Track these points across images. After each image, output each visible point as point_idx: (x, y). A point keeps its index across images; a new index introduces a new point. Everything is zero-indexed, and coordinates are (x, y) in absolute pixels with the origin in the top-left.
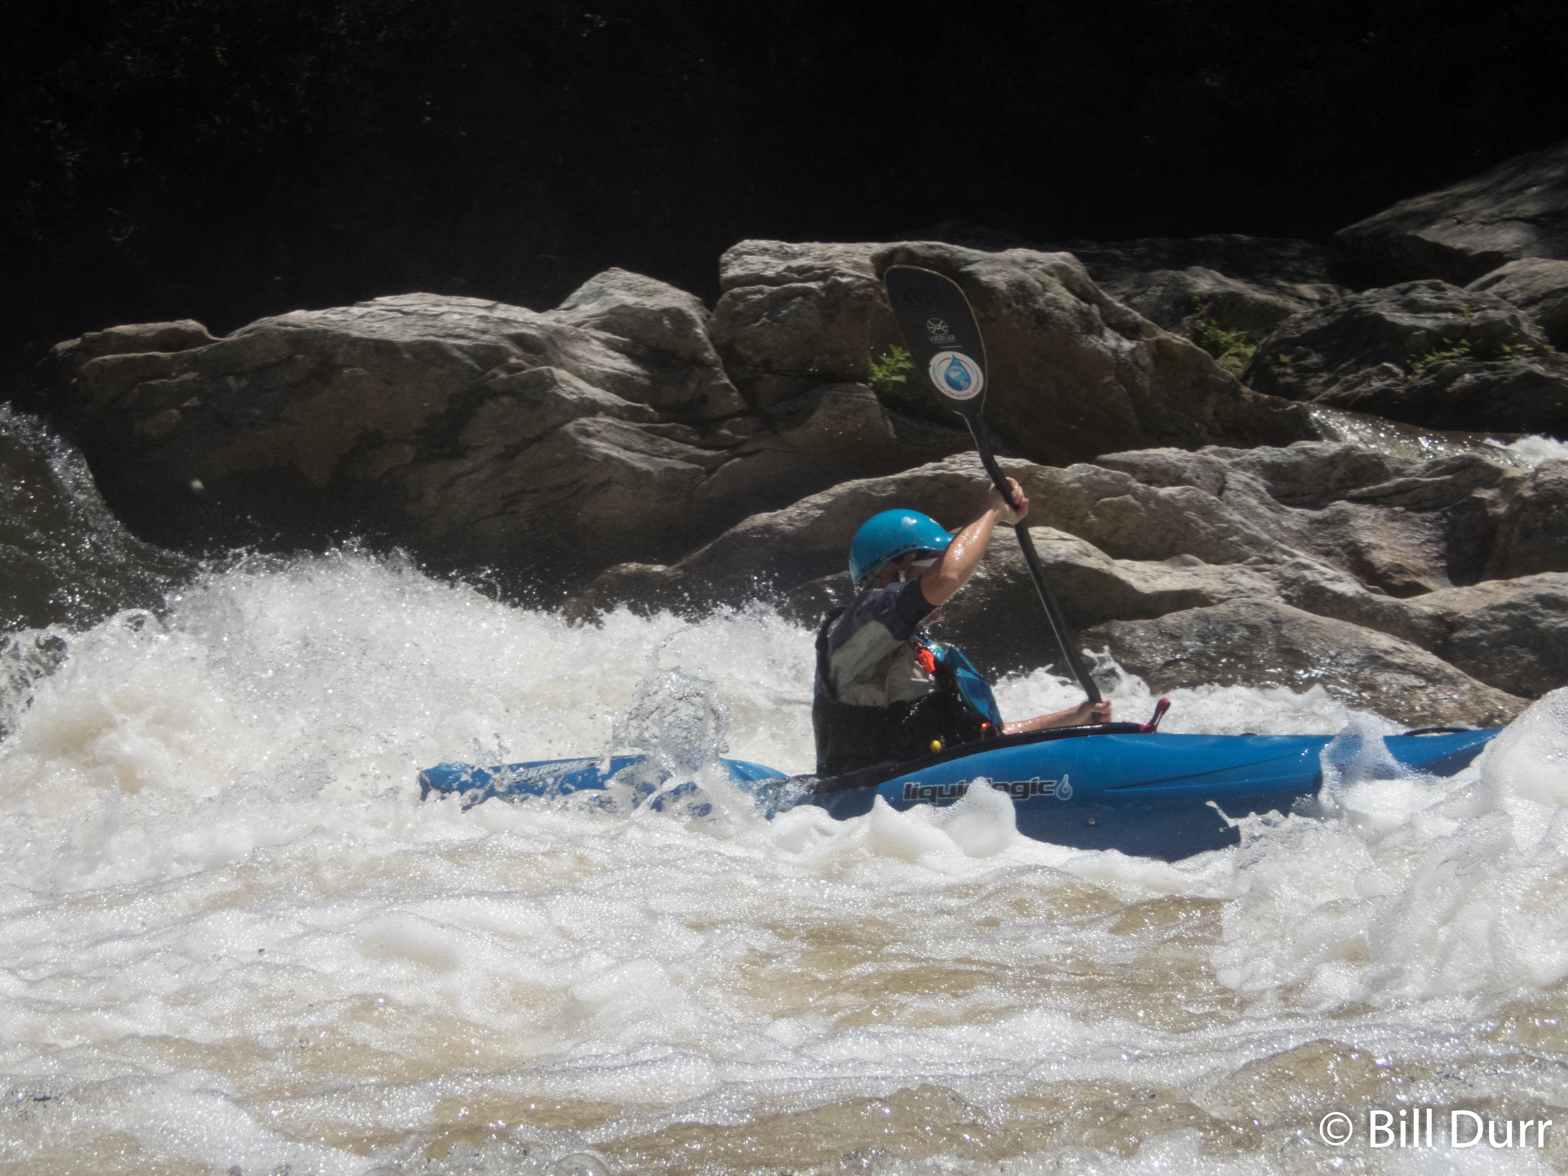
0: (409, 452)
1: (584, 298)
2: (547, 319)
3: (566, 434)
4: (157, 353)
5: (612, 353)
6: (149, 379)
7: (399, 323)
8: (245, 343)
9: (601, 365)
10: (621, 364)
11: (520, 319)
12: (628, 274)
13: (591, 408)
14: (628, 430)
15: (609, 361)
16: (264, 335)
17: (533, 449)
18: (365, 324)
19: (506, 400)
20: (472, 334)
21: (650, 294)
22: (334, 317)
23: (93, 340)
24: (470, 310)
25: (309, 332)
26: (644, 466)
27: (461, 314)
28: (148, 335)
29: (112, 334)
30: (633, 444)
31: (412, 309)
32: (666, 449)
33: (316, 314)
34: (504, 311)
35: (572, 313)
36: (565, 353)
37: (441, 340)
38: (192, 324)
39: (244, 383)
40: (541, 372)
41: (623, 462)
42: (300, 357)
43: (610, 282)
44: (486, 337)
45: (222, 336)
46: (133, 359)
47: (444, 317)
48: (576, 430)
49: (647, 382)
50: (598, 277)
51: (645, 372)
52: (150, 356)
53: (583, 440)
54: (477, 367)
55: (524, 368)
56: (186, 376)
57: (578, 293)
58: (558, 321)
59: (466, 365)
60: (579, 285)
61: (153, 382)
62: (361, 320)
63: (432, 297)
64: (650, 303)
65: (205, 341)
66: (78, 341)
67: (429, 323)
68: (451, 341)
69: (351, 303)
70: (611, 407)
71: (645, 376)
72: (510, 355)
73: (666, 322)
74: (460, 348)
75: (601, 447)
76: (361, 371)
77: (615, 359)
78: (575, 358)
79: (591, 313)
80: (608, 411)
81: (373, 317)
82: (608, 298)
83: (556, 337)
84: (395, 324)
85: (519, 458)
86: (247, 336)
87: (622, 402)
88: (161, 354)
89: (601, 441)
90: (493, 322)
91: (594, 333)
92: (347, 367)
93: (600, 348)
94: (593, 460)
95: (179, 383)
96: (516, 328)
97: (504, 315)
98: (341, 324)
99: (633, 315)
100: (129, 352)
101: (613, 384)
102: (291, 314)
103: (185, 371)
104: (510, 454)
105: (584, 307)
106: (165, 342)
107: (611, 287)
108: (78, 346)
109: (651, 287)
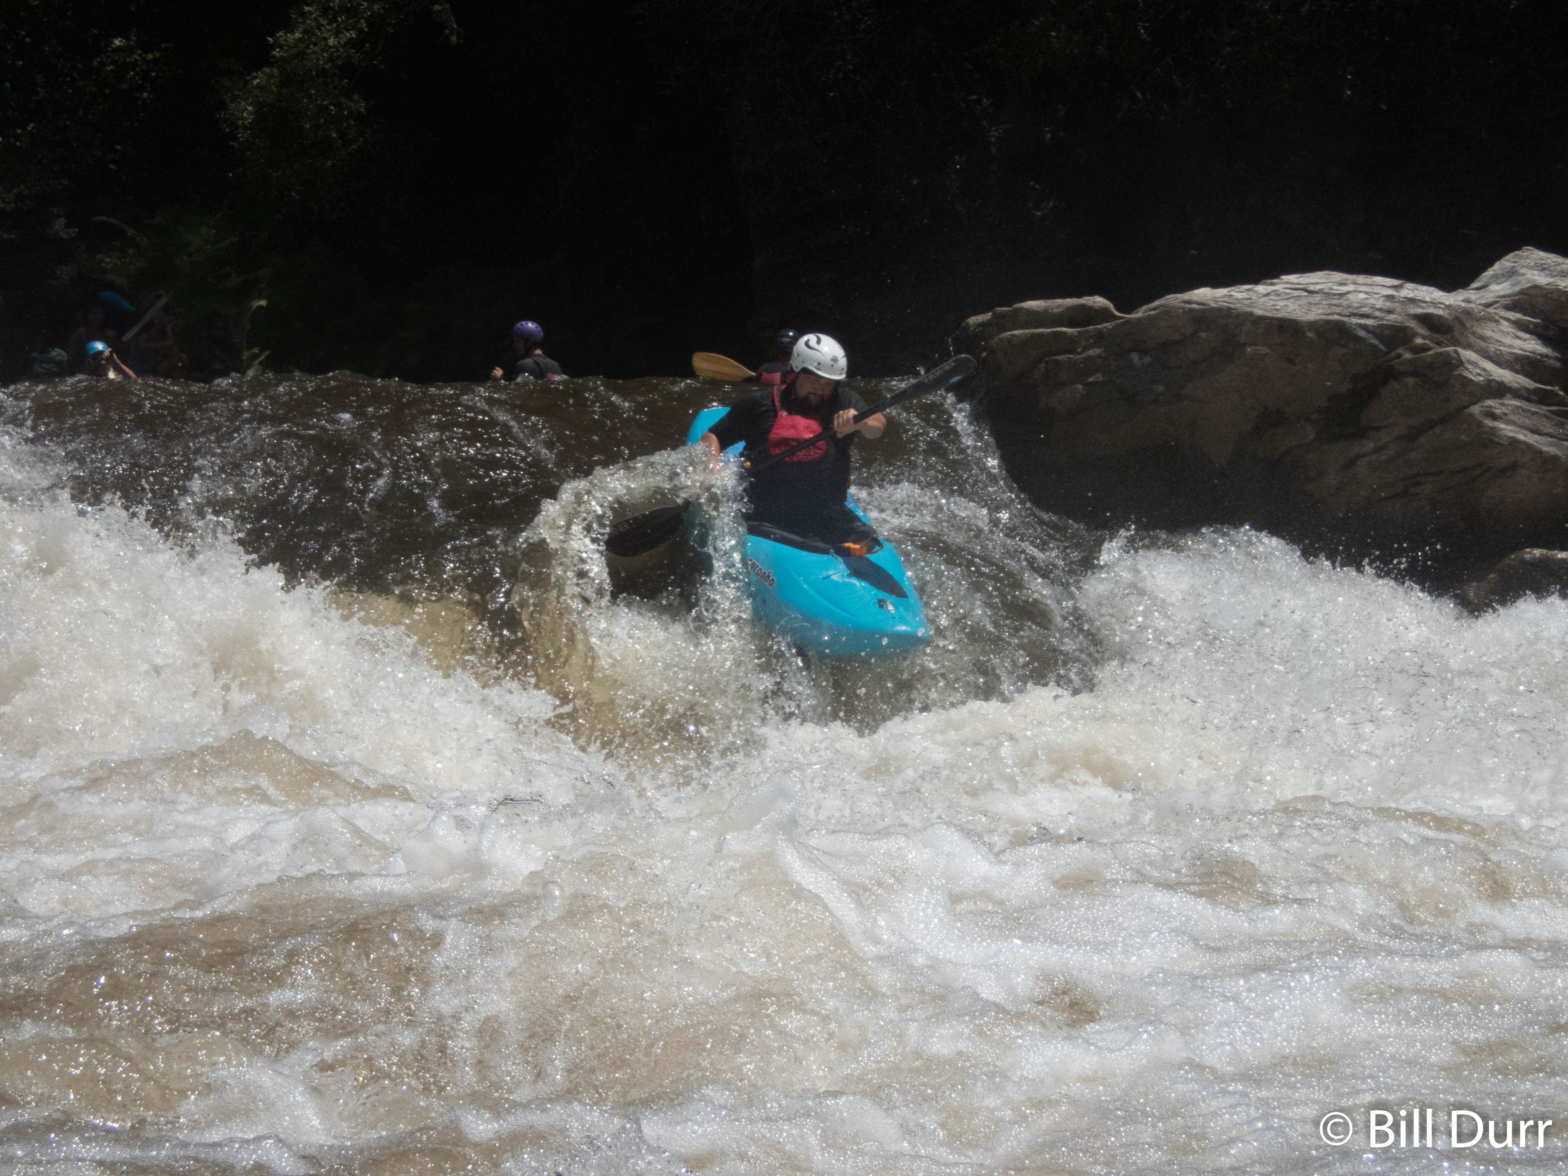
0: (1311, 431)
1: (1496, 278)
2: (1455, 299)
3: (1471, 416)
4: (1064, 329)
5: (1522, 334)
6: (1055, 355)
7: (1304, 302)
8: (1149, 320)
9: (1510, 346)
10: (1531, 345)
11: (1428, 299)
12: (1542, 254)
13: (1499, 390)
14: (1536, 413)
15: (1518, 343)
16: (1168, 312)
17: (1437, 430)
18: (1269, 303)
19: (1410, 381)
20: (1378, 314)
21: (1564, 274)
22: (1239, 295)
23: (1003, 316)
24: (1376, 289)
25: (1213, 310)
26: (1552, 450)
27: (1366, 293)
28: (1055, 311)
29: (1022, 309)
30: (1542, 428)
31: (1317, 287)
33: (1222, 292)
34: (1411, 290)
35: (1482, 293)
36: (1474, 334)
37: (1346, 319)
38: (1099, 301)
39: (1147, 360)
40: (1448, 353)
41: (1529, 446)
42: (1204, 334)
43: (1523, 262)
44: (1392, 317)
45: (1129, 313)
46: (1043, 335)
47: (1350, 296)
48: (1481, 412)
49: (1558, 364)
50: (1510, 256)
51: (1556, 354)
52: (1058, 332)
53: (1489, 422)
54: (1381, 347)
55: (1429, 349)
56: (1091, 352)
57: (1490, 272)
58: (1468, 301)
59: (1373, 345)
60: (1491, 265)
61: (1059, 358)
62: (1266, 298)
63: (1338, 276)
64: (1563, 284)
65: (1113, 317)
66: (989, 315)
67: (1334, 302)
68: (1355, 320)
69: (1256, 282)
70: (1519, 390)
71: (1556, 359)
72: (1415, 334)
74: (1364, 327)
75: (1507, 430)
76: (1264, 350)
77: (1525, 340)
78: (1483, 338)
79: (1501, 294)
80: (1516, 393)
81: (1278, 295)
82: (1520, 278)
83: (1463, 318)
84: (1299, 303)
85: (1422, 440)
86: (1152, 313)
87: (1530, 384)
88: (1068, 330)
89: (1507, 424)
90: (1399, 302)
91: (1504, 313)
92: (1251, 345)
93: (1510, 330)
94: (1499, 444)
95: (1084, 358)
96: (1423, 308)
97: (1411, 295)
98: (1246, 302)
99: (1546, 296)
100: (1037, 328)
101: (1522, 366)
102: (1196, 291)
103: (1091, 347)
104: (1413, 435)
105: (1494, 287)
106: (1071, 317)
107: (1523, 266)
108: (989, 320)
109: (1565, 267)
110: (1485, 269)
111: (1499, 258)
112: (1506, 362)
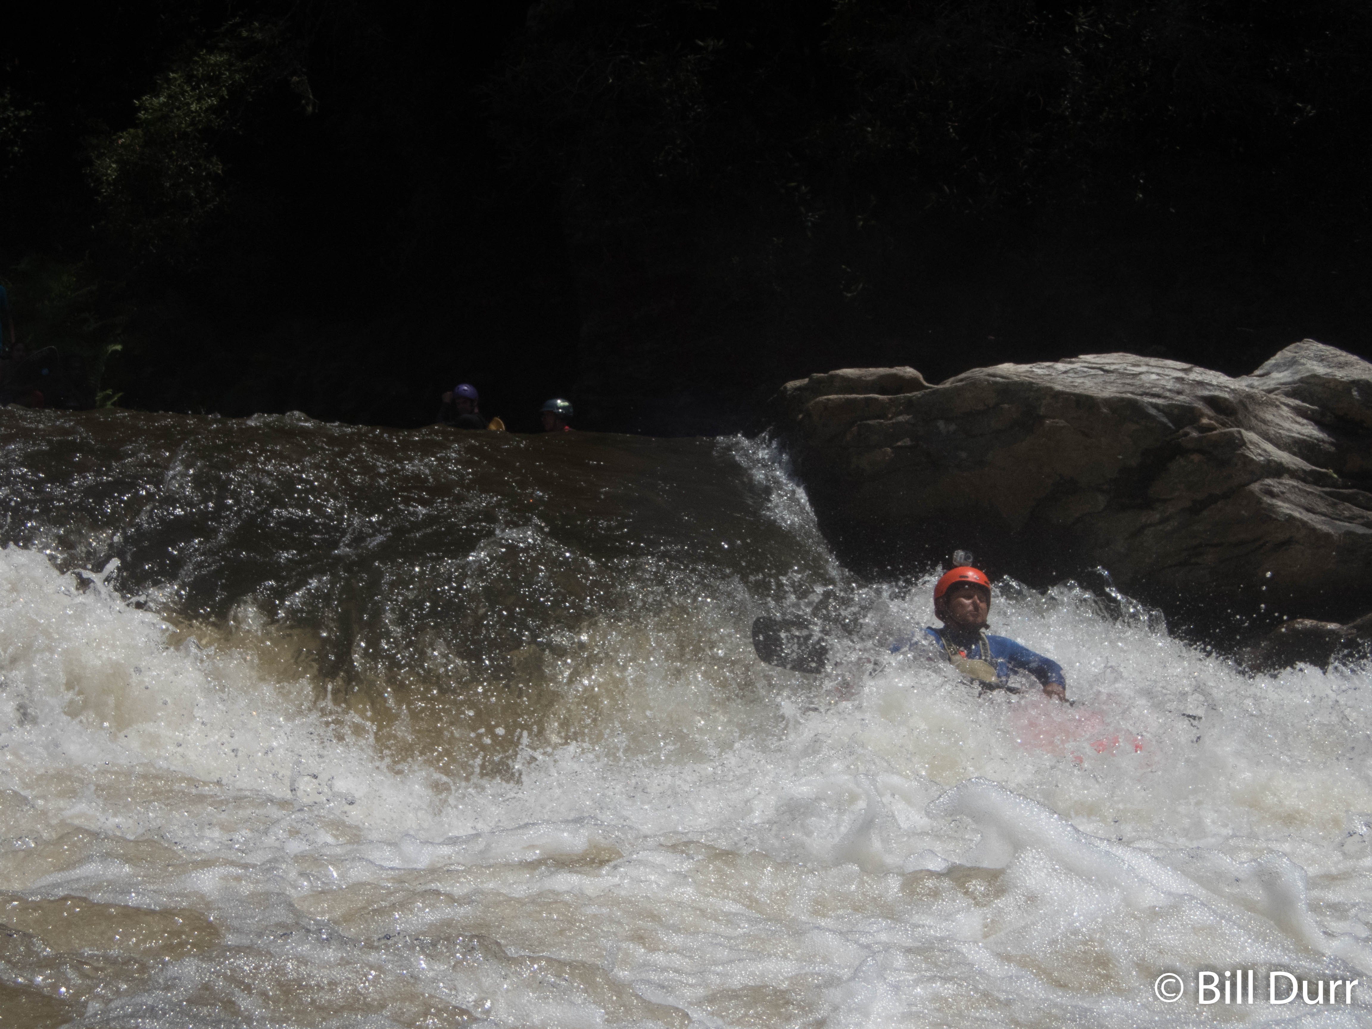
0: (1102, 500)
1: (1277, 367)
2: (1241, 384)
3: (1252, 493)
4: (876, 396)
5: (1300, 419)
6: (866, 419)
7: (1099, 380)
8: (957, 391)
9: (1289, 430)
10: (1309, 430)
11: (1215, 383)
12: (1321, 346)
13: (1278, 470)
14: (1312, 493)
15: (1296, 427)
16: (974, 384)
17: (1219, 504)
18: (1068, 379)
19: (1196, 458)
20: (1168, 394)
21: (1341, 366)
22: (1040, 371)
23: (820, 381)
24: (1167, 371)
25: (1016, 383)
26: (1325, 528)
27: (1158, 374)
28: (869, 378)
29: (837, 375)
30: (1316, 507)
31: (1113, 367)
32: (1347, 513)
33: (1024, 368)
34: (1199, 374)
35: (1264, 379)
36: (1256, 417)
37: (1138, 398)
38: (909, 371)
39: (953, 427)
40: (1231, 434)
41: (1304, 524)
42: (1006, 406)
43: (1303, 353)
45: (937, 384)
46: (855, 400)
47: (1143, 376)
48: (1261, 490)
49: (1333, 449)
50: (1292, 347)
51: (1331, 439)
52: (870, 398)
53: (1267, 500)
54: (1170, 425)
55: (1215, 429)
56: (901, 418)
57: (1272, 361)
58: (1251, 386)
60: (1274, 354)
61: (871, 422)
62: (1065, 375)
63: (1132, 358)
64: (1340, 374)
65: (920, 387)
66: (806, 380)
67: (1128, 381)
68: (1147, 399)
69: (1056, 359)
70: (1296, 471)
71: (1332, 444)
72: (1202, 415)
73: (1355, 393)
74: (1155, 406)
75: (1284, 507)
76: (1061, 423)
77: (1303, 425)
78: (1264, 422)
79: (1282, 381)
80: (1293, 474)
81: (1076, 373)
82: (1300, 367)
83: (1247, 402)
84: (1095, 381)
85: (1205, 513)
86: (959, 384)
87: (1308, 467)
88: (880, 397)
89: (1284, 501)
90: (1188, 384)
91: (1284, 399)
92: (1049, 418)
93: (1289, 415)
94: (1276, 519)
95: (894, 424)
96: (1210, 391)
97: (1199, 378)
98: (1046, 378)
99: (1323, 385)
100: (851, 393)
101: (1300, 449)
102: (1000, 366)
103: (901, 413)
104: (1197, 508)
105: (1275, 375)
106: (882, 385)
107: (1303, 357)
108: (806, 385)
109: (1342, 359)
110: (1268, 358)
111: (1281, 347)
112: (1285, 444)
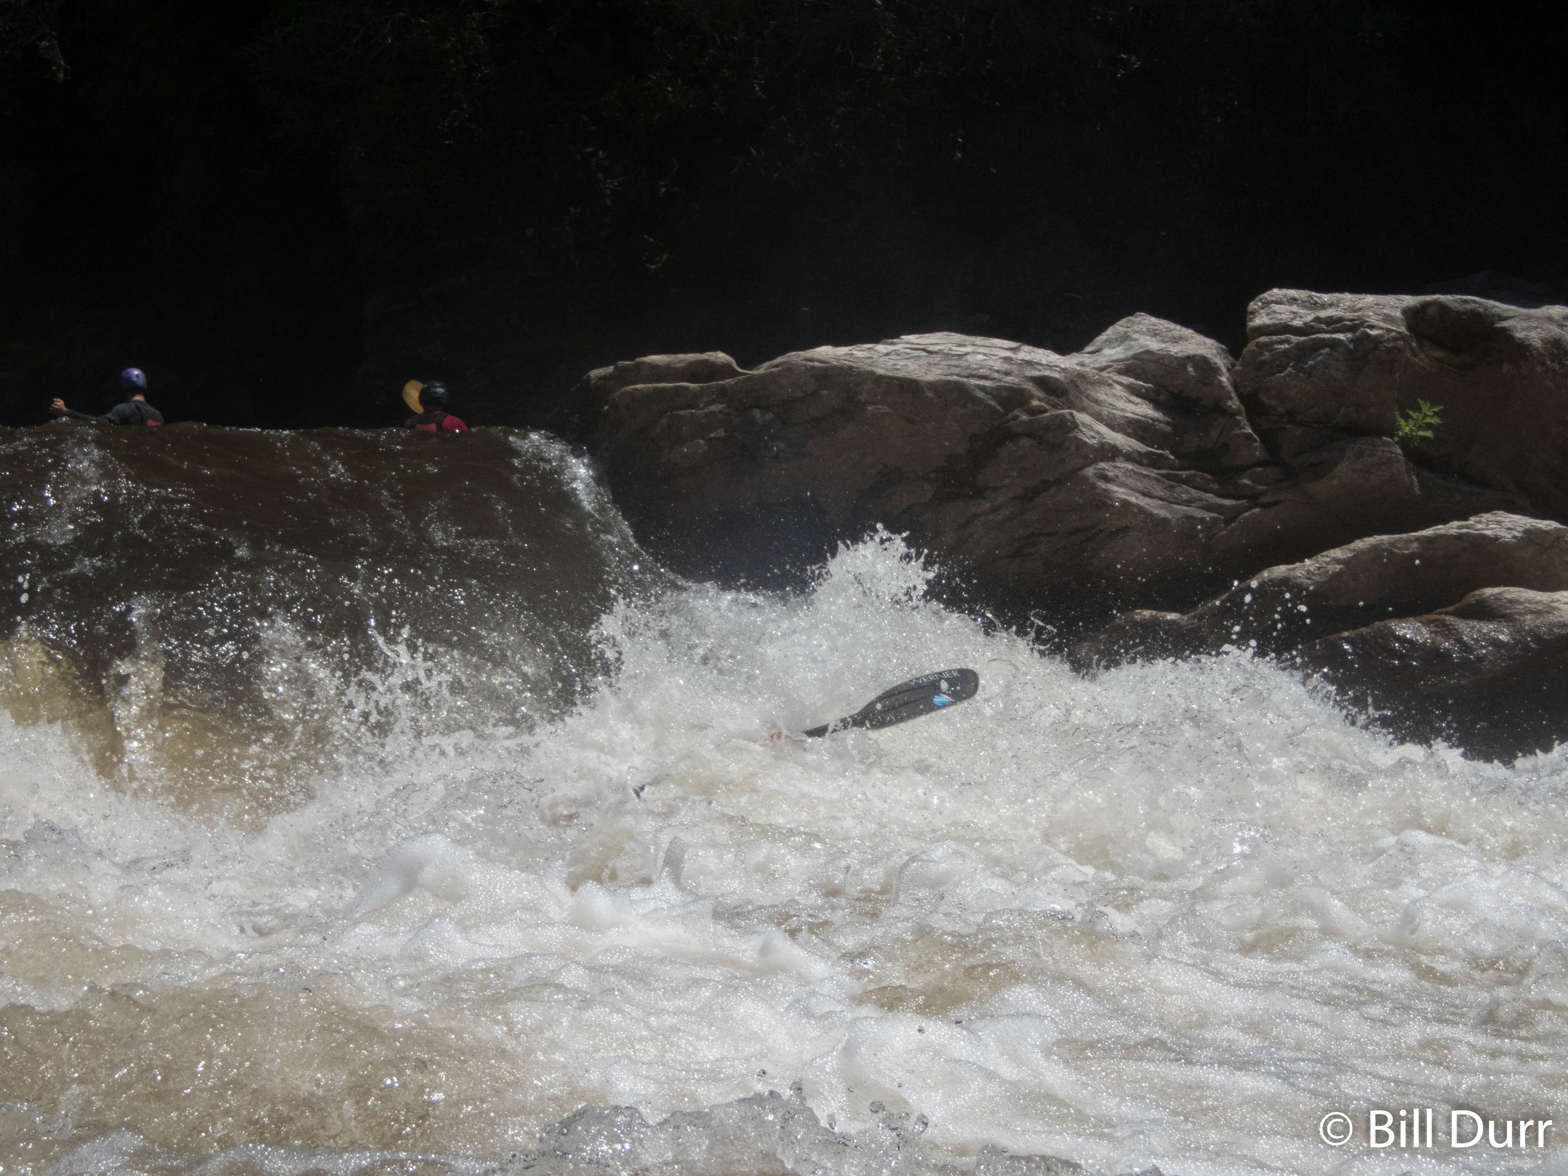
0: (929, 490)
1: (1109, 343)
2: (1070, 362)
3: (1086, 478)
4: (686, 384)
5: (1134, 398)
6: (677, 410)
7: (923, 362)
8: (770, 377)
9: (1123, 410)
10: (1143, 410)
11: (1044, 362)
12: (1154, 320)
13: (1110, 453)
14: (1148, 476)
15: (1130, 407)
16: (790, 369)
17: (1052, 491)
18: (890, 362)
19: (1026, 442)
20: (996, 375)
21: (1175, 340)
22: (860, 354)
23: (625, 369)
24: (995, 351)
25: (835, 368)
26: (1163, 513)
27: (985, 354)
28: (678, 365)
29: (644, 363)
30: (1152, 491)
31: (937, 348)
32: (1185, 496)
33: (843, 350)
34: (1028, 353)
35: (1095, 357)
36: (1088, 397)
37: (965, 380)
38: (721, 357)
39: (769, 416)
40: (1063, 415)
41: (1141, 509)
42: (825, 392)
43: (1136, 327)
44: (1009, 379)
45: (750, 369)
46: (664, 389)
47: (968, 357)
48: (1095, 474)
49: (1168, 429)
50: (1123, 321)
51: (1167, 419)
52: (680, 387)
53: (1102, 485)
54: (999, 408)
55: (1046, 411)
56: (713, 408)
57: (1103, 337)
58: (1082, 364)
59: (990, 406)
60: (1104, 329)
61: (682, 413)
62: (886, 358)
63: (957, 337)
64: (1175, 350)
65: (735, 373)
66: (611, 369)
67: (953, 363)
68: (973, 381)
69: (877, 341)
70: (1131, 453)
71: (1168, 423)
72: (1032, 397)
73: (1190, 369)
74: (983, 389)
75: (1120, 493)
76: (885, 409)
77: (1137, 404)
78: (1097, 402)
79: (1115, 358)
80: (1129, 457)
81: (898, 355)
82: (1133, 343)
83: (1078, 380)
84: (919, 363)
85: (1037, 501)
86: (774, 369)
87: (1142, 448)
88: (691, 385)
89: (1119, 486)
90: (1016, 364)
91: (1117, 377)
92: (871, 404)
93: (1123, 394)
94: (1111, 505)
95: (706, 414)
96: (1040, 370)
97: (1028, 357)
98: (867, 361)
99: (1157, 361)
100: (659, 382)
101: (1134, 430)
102: (818, 349)
103: (713, 402)
104: (1030, 495)
105: (1107, 351)
106: (694, 373)
107: (1136, 332)
108: (610, 374)
109: (1176, 333)
110: (1099, 334)
111: (1112, 323)
112: (1119, 425)
